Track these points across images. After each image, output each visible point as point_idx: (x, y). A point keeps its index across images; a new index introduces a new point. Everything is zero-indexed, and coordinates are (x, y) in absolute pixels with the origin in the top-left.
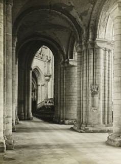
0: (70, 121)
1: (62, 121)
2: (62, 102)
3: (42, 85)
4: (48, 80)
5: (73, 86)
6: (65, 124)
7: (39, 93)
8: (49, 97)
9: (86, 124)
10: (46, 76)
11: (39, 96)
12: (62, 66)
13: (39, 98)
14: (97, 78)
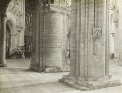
0: (51, 69)
1: (41, 69)
2: (41, 49)
3: (15, 35)
4: (20, 31)
5: (54, 32)
6: (46, 72)
7: (11, 41)
8: (21, 45)
9: (85, 77)
10: (18, 27)
11: (11, 44)
12: (42, 11)
13: (11, 46)
14: (99, 19)
